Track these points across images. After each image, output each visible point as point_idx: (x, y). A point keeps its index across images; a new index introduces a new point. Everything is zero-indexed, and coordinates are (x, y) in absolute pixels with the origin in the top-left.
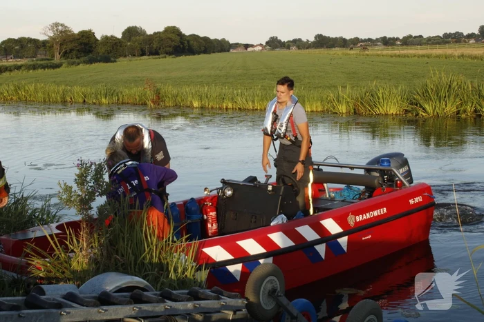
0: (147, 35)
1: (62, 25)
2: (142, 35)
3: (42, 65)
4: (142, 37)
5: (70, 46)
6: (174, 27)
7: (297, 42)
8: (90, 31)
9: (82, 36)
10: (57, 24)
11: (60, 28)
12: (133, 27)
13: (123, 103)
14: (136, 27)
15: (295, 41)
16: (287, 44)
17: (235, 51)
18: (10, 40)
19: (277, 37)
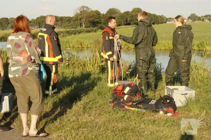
0: (121, 14)
1: (86, 7)
2: (118, 13)
4: (118, 14)
6: (139, 8)
7: (208, 17)
11: (85, 9)
12: (113, 9)
14: (114, 9)
15: (206, 16)
16: (202, 18)
17: (170, 23)
19: (195, 14)
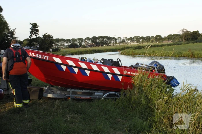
1: (186, 29)
3: (177, 44)
5: (189, 37)
8: (197, 31)
9: (194, 33)
10: (184, 29)
11: (185, 30)
13: (183, 57)
18: (170, 35)
